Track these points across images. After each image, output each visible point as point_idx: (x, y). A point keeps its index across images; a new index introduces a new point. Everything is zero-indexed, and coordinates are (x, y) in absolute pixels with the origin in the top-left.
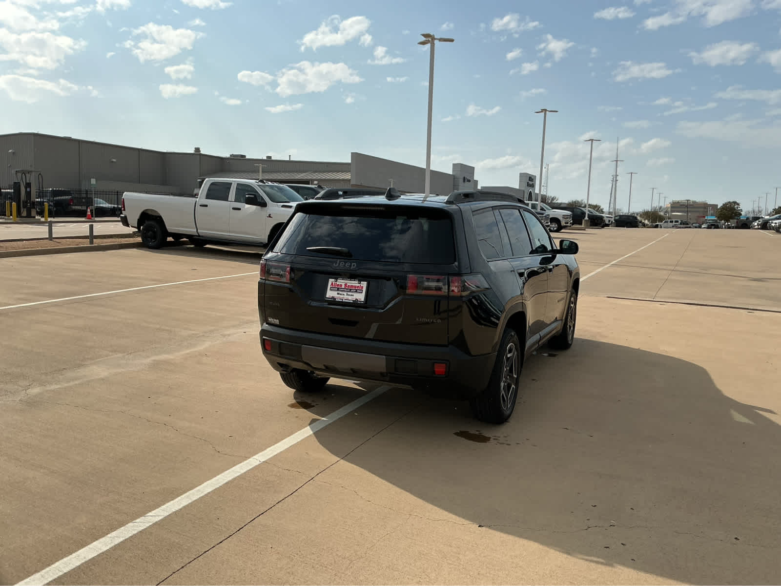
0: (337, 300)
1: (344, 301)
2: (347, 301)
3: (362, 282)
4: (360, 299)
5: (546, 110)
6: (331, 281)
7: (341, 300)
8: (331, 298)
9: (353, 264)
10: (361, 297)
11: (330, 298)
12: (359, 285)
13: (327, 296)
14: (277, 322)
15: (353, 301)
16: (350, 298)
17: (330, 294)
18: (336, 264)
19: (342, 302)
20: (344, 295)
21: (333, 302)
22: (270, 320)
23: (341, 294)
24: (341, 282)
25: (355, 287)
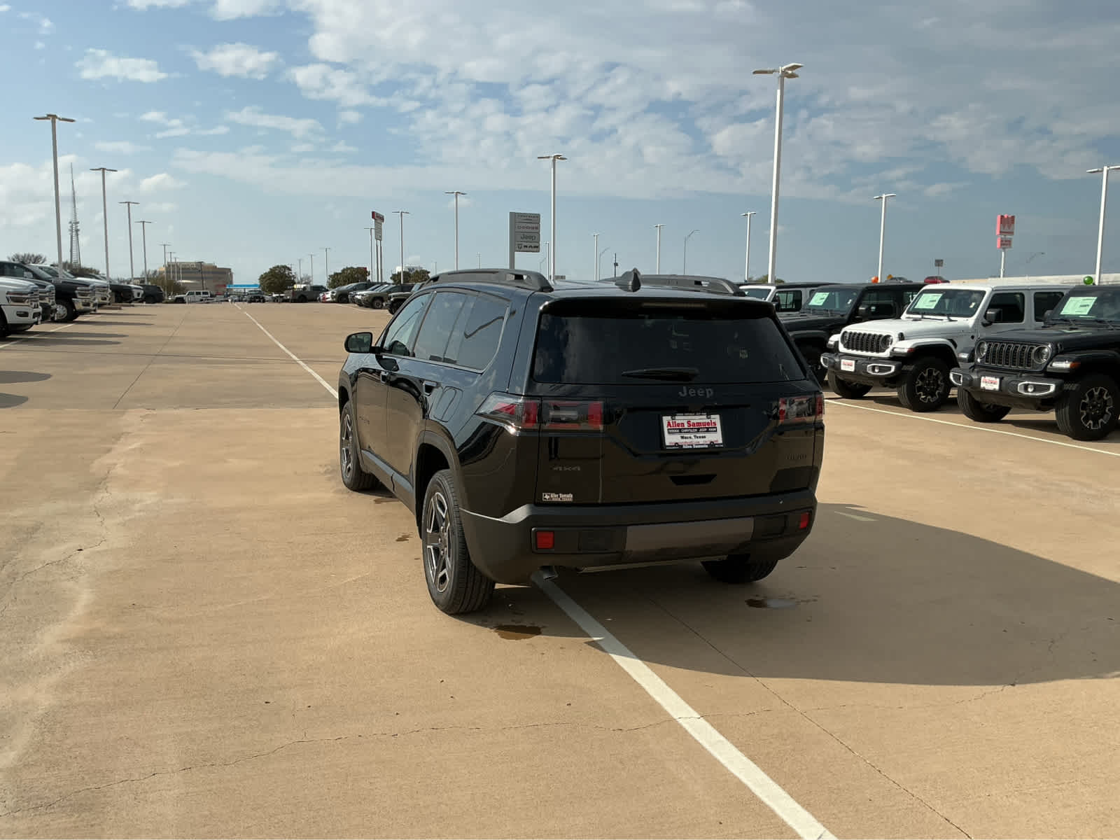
0: (684, 447)
1: (694, 447)
2: (699, 447)
3: (712, 416)
4: (717, 441)
5: (54, 117)
6: (666, 419)
7: (691, 447)
8: (675, 446)
9: (707, 390)
10: (717, 437)
11: (673, 446)
12: (709, 421)
13: (667, 444)
14: (568, 497)
15: (708, 445)
16: (701, 441)
17: (670, 439)
18: (683, 393)
19: (693, 449)
20: (690, 438)
21: (679, 451)
22: (547, 497)
23: (686, 438)
24: (681, 419)
25: (704, 424)
